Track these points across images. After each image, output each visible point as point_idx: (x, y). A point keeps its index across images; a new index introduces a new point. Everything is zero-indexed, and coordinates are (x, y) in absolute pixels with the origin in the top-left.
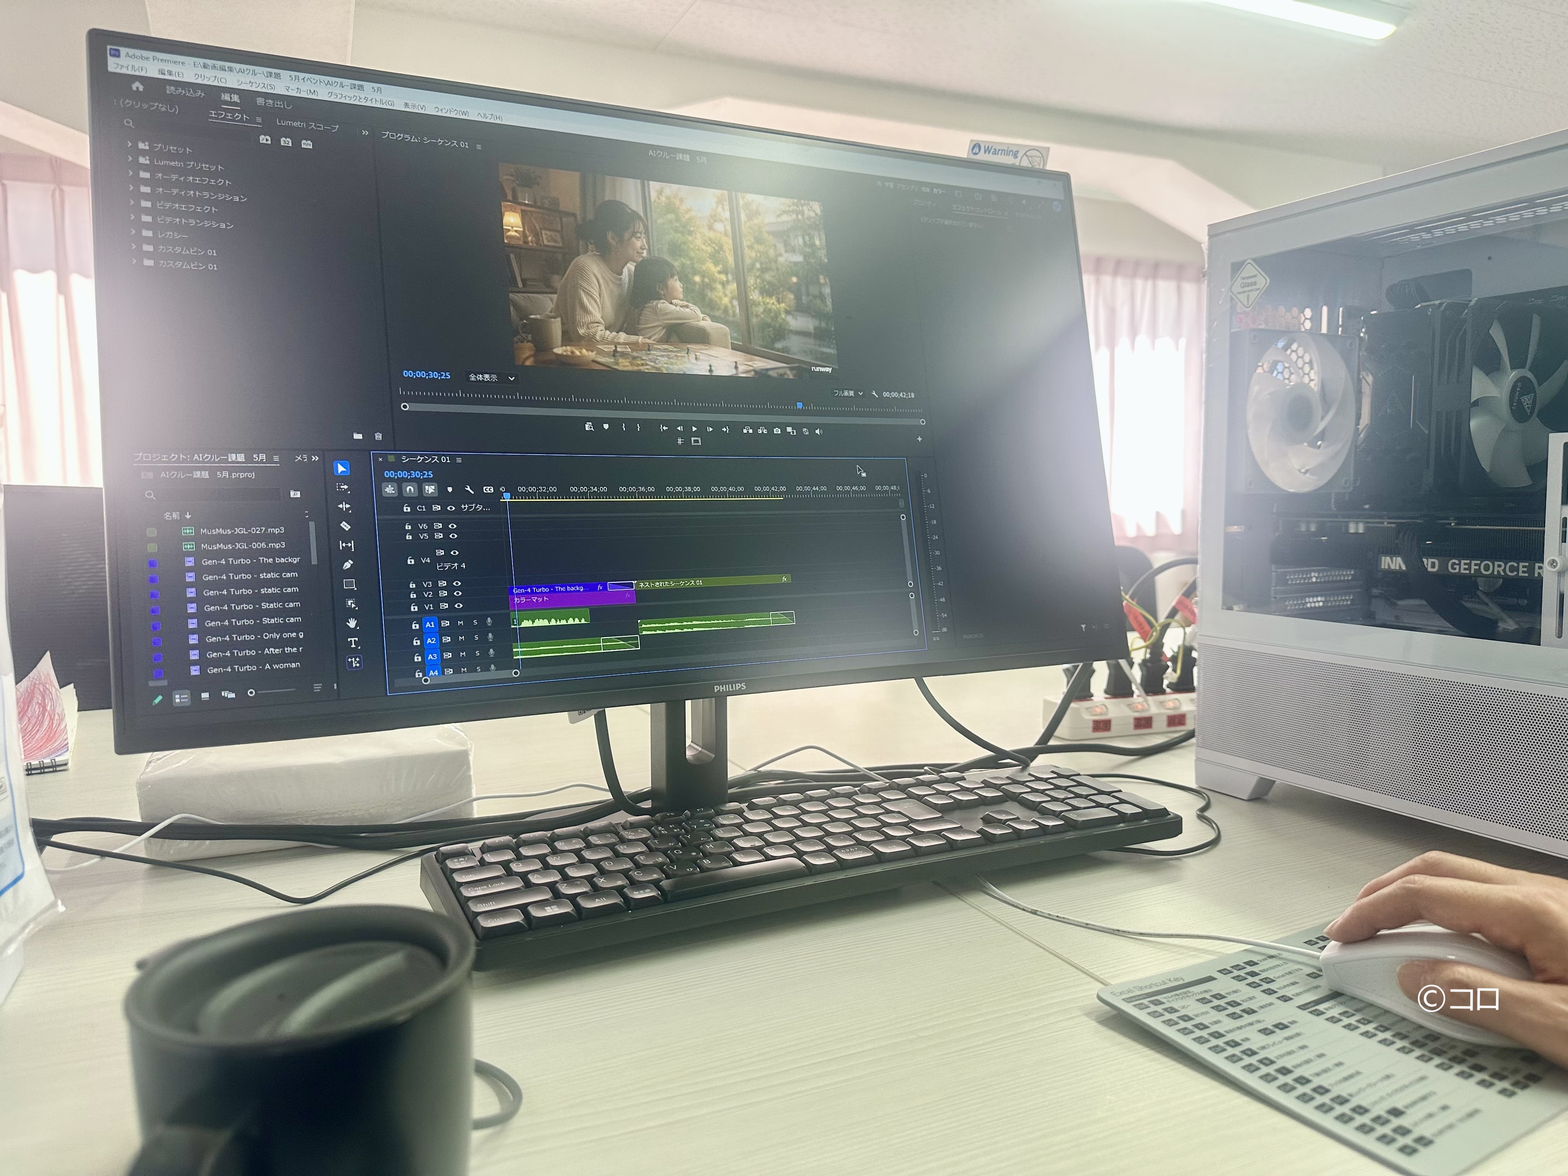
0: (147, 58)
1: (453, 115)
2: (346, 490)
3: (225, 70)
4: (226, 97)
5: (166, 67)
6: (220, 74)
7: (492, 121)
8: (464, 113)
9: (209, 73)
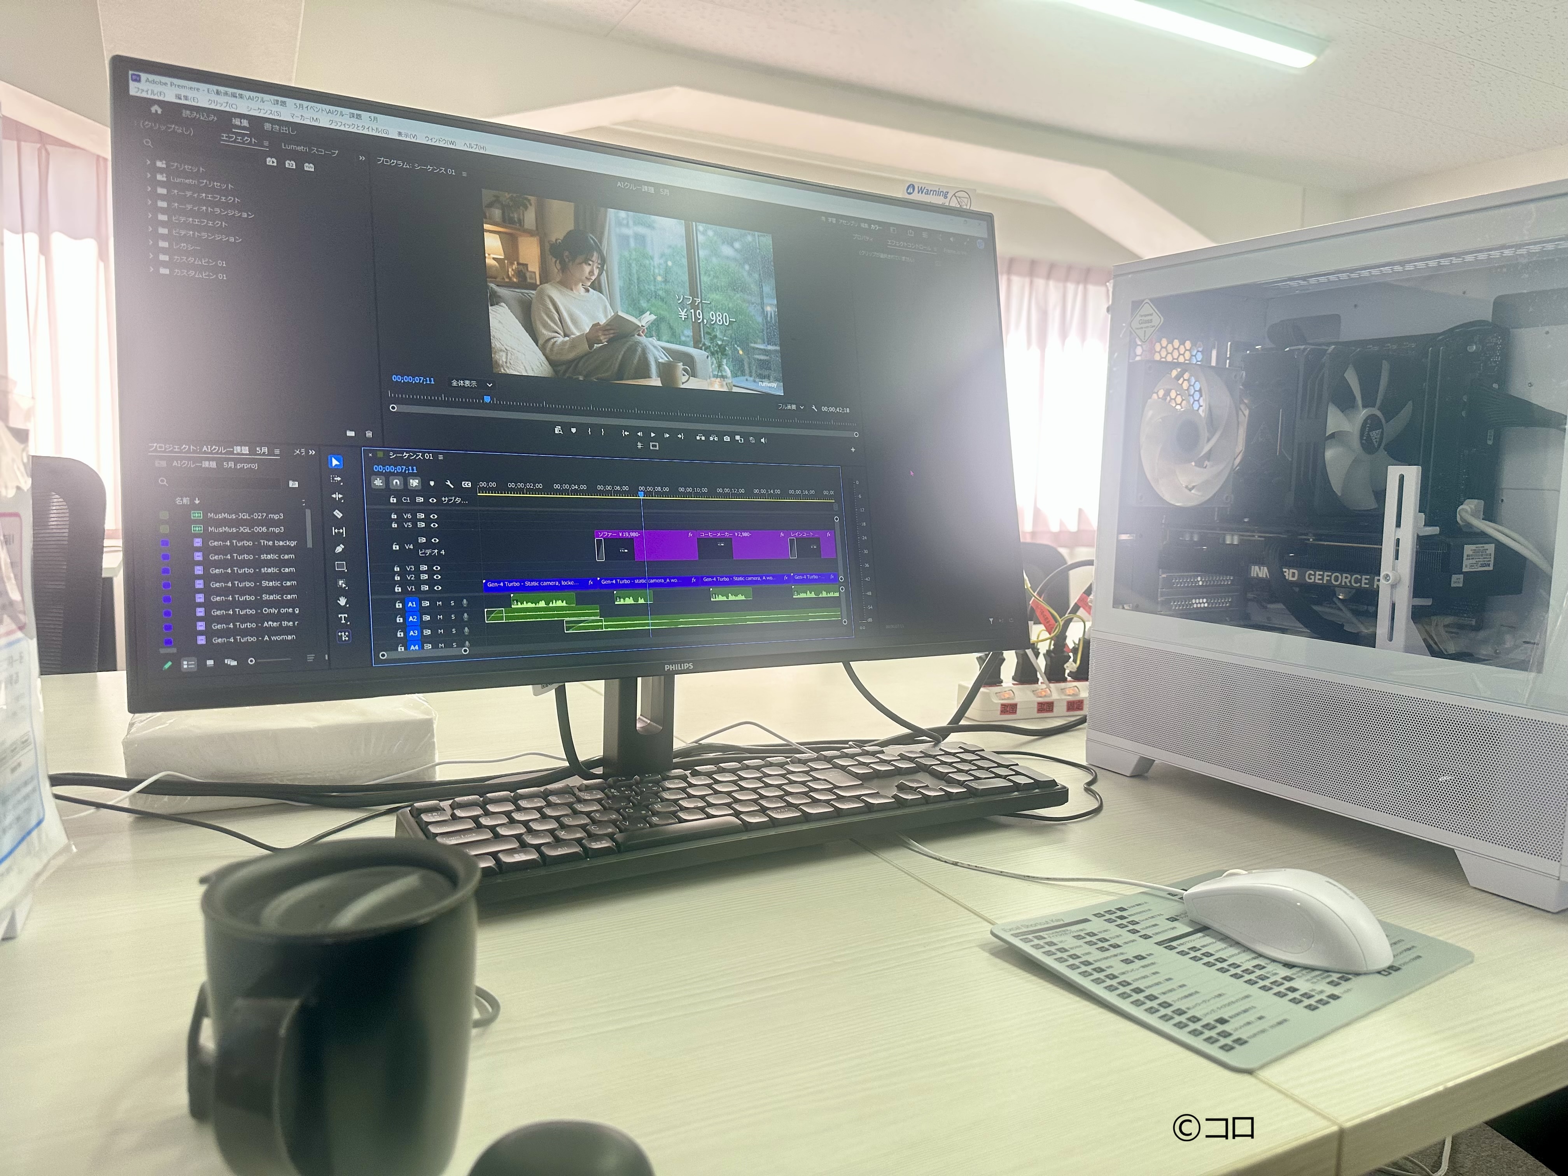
0: (166, 84)
1: (441, 144)
2: (340, 481)
3: (236, 97)
4: (236, 122)
5: (183, 92)
6: (232, 100)
7: (477, 151)
8: (452, 143)
9: (222, 99)
